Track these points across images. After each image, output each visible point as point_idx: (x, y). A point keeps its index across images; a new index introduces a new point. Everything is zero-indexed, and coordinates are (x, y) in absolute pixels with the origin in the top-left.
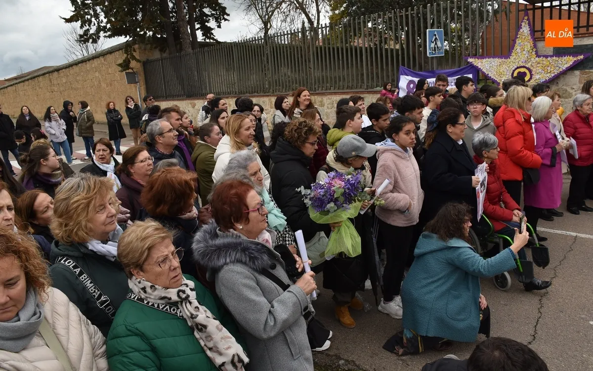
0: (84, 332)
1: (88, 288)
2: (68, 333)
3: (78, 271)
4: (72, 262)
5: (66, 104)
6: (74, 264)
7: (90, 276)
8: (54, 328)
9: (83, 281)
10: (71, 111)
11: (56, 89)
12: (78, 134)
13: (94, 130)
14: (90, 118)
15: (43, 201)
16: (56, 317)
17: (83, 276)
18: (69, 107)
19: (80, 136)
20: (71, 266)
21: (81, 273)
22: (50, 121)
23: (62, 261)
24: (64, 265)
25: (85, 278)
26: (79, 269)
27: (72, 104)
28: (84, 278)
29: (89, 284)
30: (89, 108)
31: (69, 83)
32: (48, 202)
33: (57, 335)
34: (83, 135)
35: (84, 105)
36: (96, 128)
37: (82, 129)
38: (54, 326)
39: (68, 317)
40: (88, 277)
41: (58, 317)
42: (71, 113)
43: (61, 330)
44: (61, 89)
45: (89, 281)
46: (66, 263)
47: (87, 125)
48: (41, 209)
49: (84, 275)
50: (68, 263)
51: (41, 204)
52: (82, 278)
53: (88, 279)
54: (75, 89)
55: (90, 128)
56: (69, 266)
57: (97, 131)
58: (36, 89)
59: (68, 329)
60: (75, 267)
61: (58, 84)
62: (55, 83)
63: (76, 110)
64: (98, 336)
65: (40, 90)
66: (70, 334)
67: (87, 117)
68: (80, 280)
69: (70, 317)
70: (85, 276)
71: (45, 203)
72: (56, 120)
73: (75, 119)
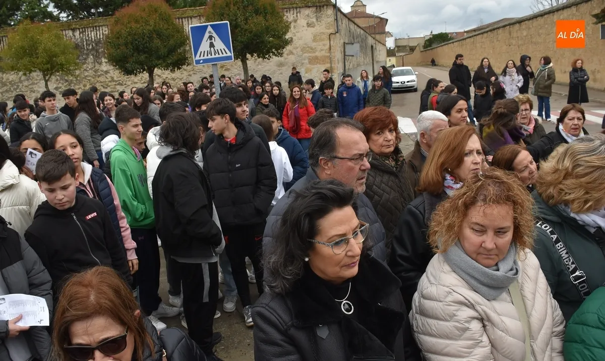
0: (549, 304)
1: (563, 258)
2: (534, 299)
3: (555, 237)
4: (548, 227)
5: (524, 59)
6: (551, 229)
7: (566, 245)
8: (522, 289)
9: (559, 250)
10: (529, 65)
11: (514, 42)
12: (533, 93)
13: (552, 91)
14: (551, 77)
15: (524, 159)
16: (525, 278)
17: (559, 244)
18: (527, 62)
19: (535, 95)
20: (548, 231)
21: (557, 241)
22: (505, 75)
23: (538, 225)
24: (541, 229)
25: (562, 247)
26: (556, 236)
27: (530, 58)
28: (560, 246)
29: (564, 254)
30: (551, 65)
31: (530, 37)
32: (528, 162)
33: (523, 297)
34: (539, 94)
35: (547, 61)
36: (554, 88)
37: (539, 88)
38: (522, 287)
39: (536, 282)
40: (564, 247)
41: (527, 279)
42: (528, 68)
43: (528, 292)
44: (520, 42)
45: (565, 251)
46: (543, 227)
47: (547, 83)
48: (520, 167)
49: (561, 243)
50: (546, 227)
51: (521, 162)
52: (558, 246)
53: (564, 248)
54: (535, 43)
55: (549, 87)
56: (547, 230)
57: (554, 93)
58: (493, 42)
59: (534, 294)
60: (552, 233)
61: (518, 37)
62: (514, 36)
63: (535, 66)
64: (558, 312)
65: (498, 42)
66: (536, 300)
67: (548, 75)
68: (555, 248)
69: (538, 284)
70: (561, 245)
71: (526, 162)
72: (510, 75)
73: (532, 74)
